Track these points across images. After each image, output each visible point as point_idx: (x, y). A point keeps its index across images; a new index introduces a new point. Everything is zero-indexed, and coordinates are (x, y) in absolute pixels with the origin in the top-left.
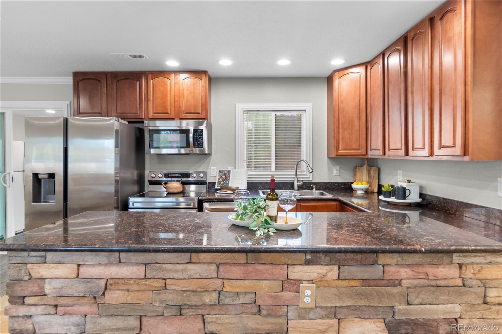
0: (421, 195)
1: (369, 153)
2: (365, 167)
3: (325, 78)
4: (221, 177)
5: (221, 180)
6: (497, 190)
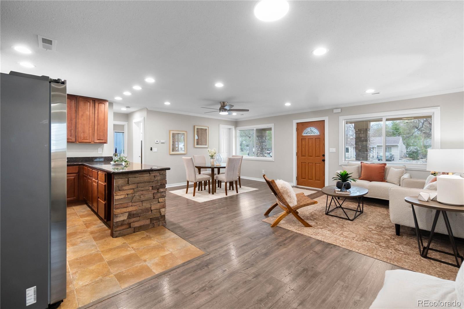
6: (98, 152)
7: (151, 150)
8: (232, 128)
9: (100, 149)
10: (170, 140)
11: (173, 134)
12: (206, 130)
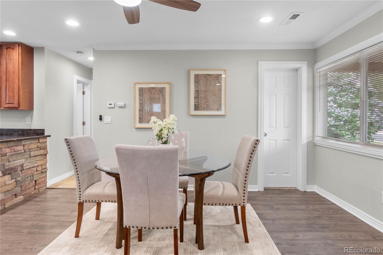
6: (26, 122)
7: (101, 119)
8: (301, 67)
9: (28, 118)
10: (135, 102)
11: (140, 90)
12: (218, 77)
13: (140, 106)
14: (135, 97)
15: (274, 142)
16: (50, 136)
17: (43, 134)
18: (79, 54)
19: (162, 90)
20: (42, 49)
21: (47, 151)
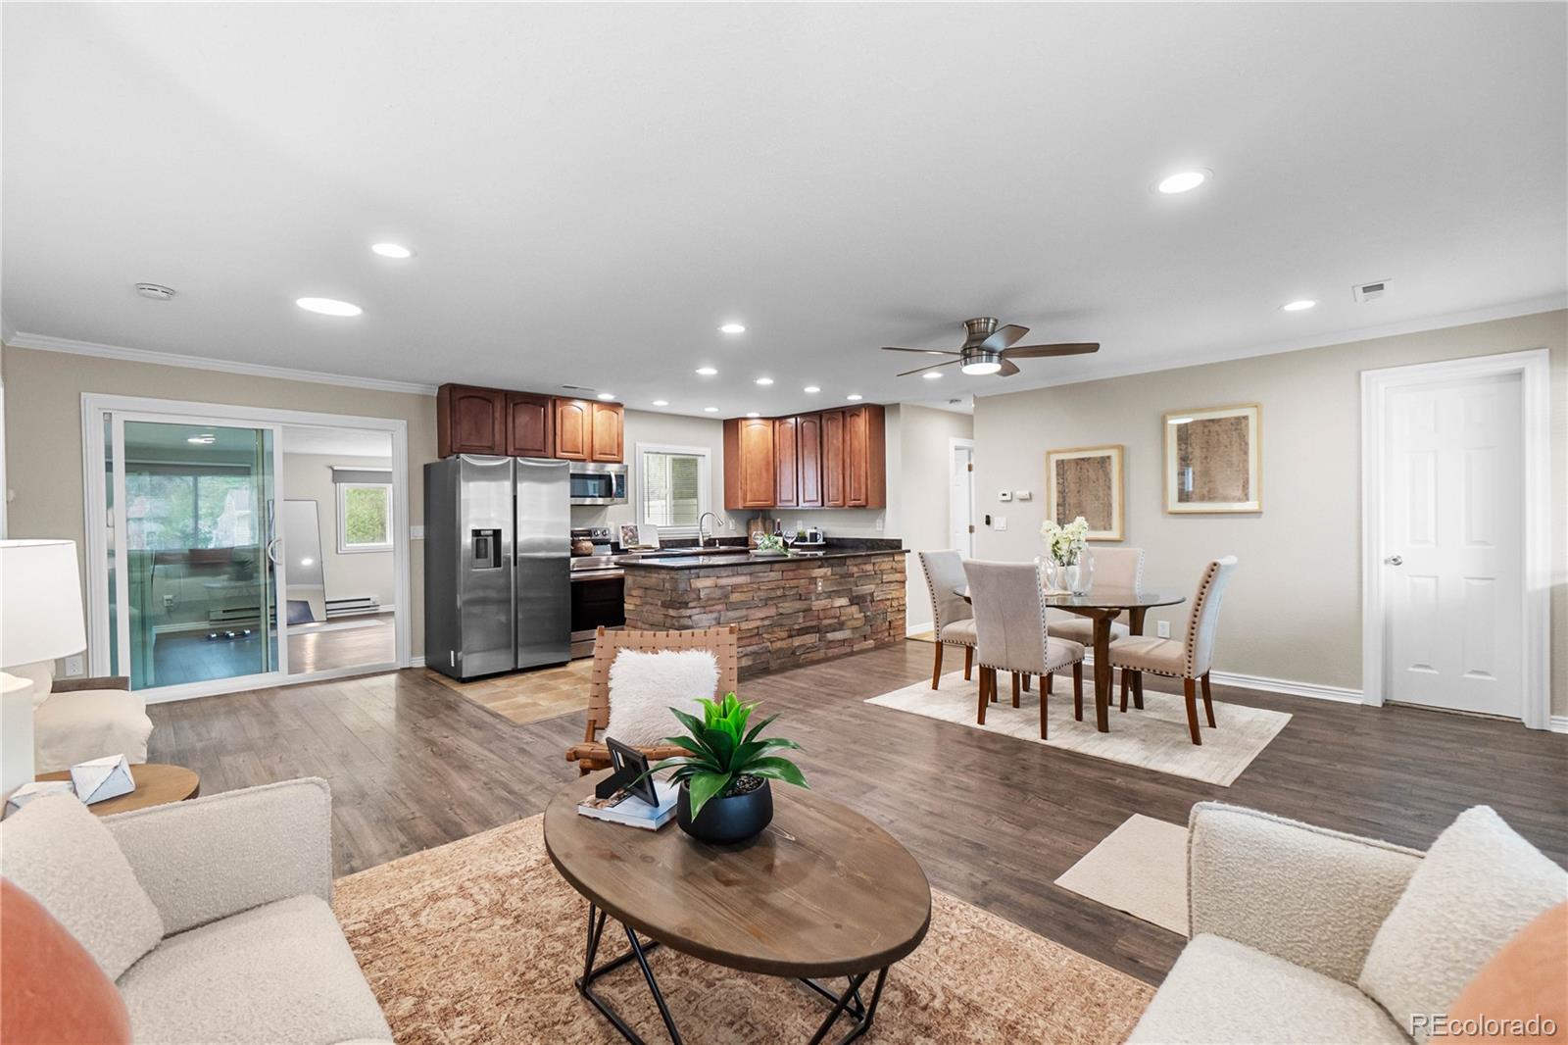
0: (824, 539)
1: (779, 504)
2: (760, 520)
3: (720, 420)
4: (626, 534)
5: (627, 538)
6: (875, 527)
7: (988, 522)
9: (879, 522)
10: (1049, 489)
11: (1058, 465)
12: (1239, 423)
13: (1059, 497)
14: (1049, 479)
15: (1433, 580)
16: (909, 551)
17: (900, 547)
18: (953, 404)
19: (1104, 462)
20: (896, 407)
21: (905, 576)
